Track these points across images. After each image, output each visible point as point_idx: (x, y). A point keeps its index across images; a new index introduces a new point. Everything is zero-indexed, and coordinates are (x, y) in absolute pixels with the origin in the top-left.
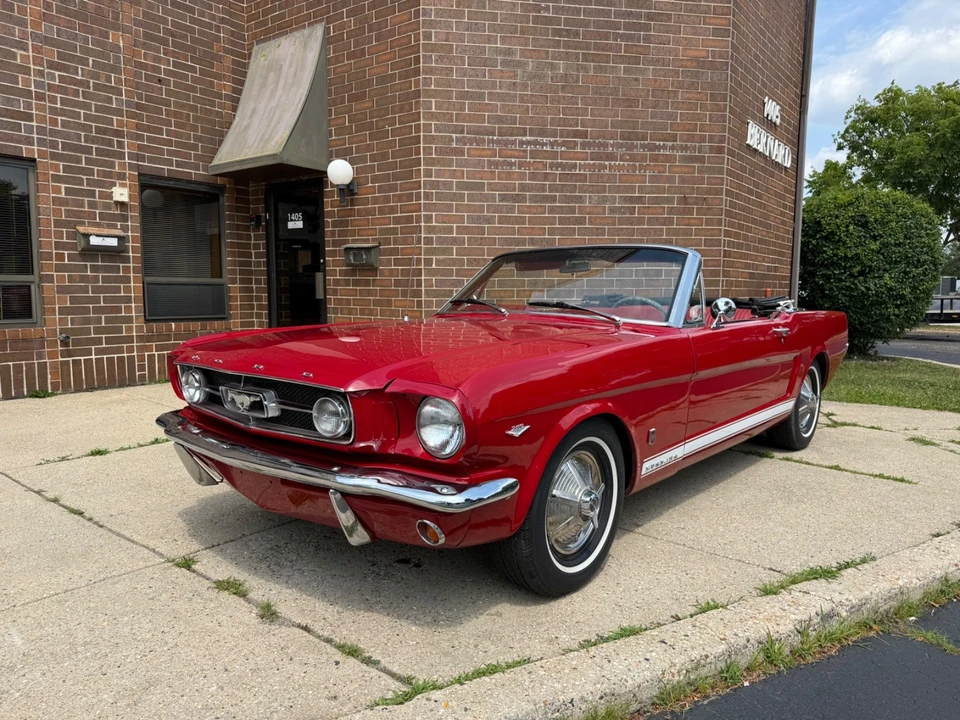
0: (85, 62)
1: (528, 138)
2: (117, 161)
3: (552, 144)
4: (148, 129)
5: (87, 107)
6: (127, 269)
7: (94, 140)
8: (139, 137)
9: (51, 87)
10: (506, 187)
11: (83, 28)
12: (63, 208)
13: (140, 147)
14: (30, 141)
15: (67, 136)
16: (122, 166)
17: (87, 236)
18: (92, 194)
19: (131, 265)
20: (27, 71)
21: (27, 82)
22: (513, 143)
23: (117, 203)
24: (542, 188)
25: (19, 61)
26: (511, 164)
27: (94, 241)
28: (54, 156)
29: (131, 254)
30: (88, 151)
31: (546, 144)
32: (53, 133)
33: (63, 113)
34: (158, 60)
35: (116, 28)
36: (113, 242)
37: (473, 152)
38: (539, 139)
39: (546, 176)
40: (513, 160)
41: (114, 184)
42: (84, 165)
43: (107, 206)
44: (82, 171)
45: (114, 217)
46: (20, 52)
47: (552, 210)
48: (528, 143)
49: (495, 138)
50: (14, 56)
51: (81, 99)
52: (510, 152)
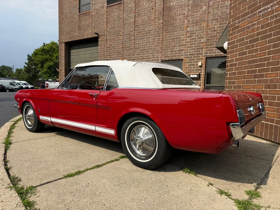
0: (195, 33)
1: (262, 9)
2: (201, 55)
3: (272, 7)
4: (210, 45)
5: (195, 44)
6: (200, 83)
7: (196, 52)
8: (208, 48)
9: (188, 42)
10: (251, 36)
11: (196, 25)
12: (187, 69)
13: (208, 50)
14: (182, 55)
15: (190, 52)
16: (202, 56)
17: (190, 75)
18: (194, 65)
19: (202, 81)
20: (183, 40)
21: (183, 43)
22: (255, 14)
23: (200, 66)
24: (266, 32)
25: (182, 39)
26: (254, 25)
27: (191, 76)
28: (187, 58)
29: (202, 79)
30: (194, 54)
31: (269, 8)
32: (187, 52)
33: (190, 47)
34: (215, 25)
35: (204, 21)
36: (196, 76)
37: (242, 25)
38: (266, 7)
39: (268, 25)
40: (255, 22)
41: (200, 61)
42: (193, 58)
43: (197, 67)
44: (192, 60)
45: (199, 70)
46: (182, 37)
47: (270, 42)
48: (261, 11)
49: (249, 15)
50: (181, 38)
51: (194, 43)
52: (254, 19)
